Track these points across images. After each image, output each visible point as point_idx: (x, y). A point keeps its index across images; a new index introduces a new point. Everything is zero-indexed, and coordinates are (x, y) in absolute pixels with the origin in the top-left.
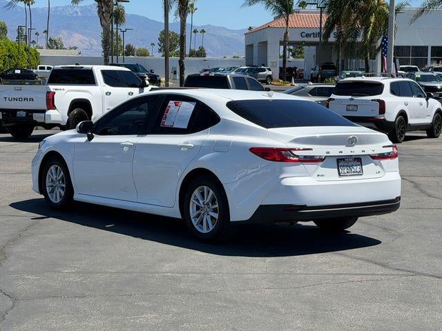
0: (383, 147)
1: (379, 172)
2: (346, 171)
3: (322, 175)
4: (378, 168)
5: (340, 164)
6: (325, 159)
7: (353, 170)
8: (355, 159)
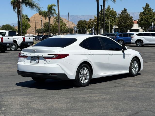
0: (48, 54)
1: (45, 63)
2: (33, 61)
3: (26, 62)
4: (45, 62)
5: (32, 59)
6: (28, 57)
7: (35, 61)
8: (37, 58)
